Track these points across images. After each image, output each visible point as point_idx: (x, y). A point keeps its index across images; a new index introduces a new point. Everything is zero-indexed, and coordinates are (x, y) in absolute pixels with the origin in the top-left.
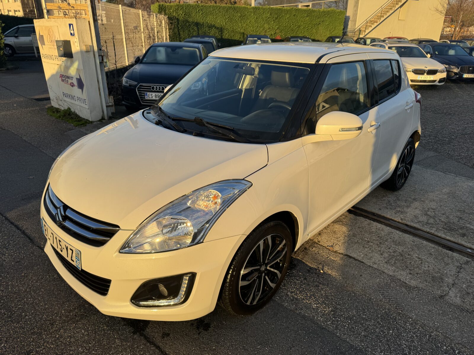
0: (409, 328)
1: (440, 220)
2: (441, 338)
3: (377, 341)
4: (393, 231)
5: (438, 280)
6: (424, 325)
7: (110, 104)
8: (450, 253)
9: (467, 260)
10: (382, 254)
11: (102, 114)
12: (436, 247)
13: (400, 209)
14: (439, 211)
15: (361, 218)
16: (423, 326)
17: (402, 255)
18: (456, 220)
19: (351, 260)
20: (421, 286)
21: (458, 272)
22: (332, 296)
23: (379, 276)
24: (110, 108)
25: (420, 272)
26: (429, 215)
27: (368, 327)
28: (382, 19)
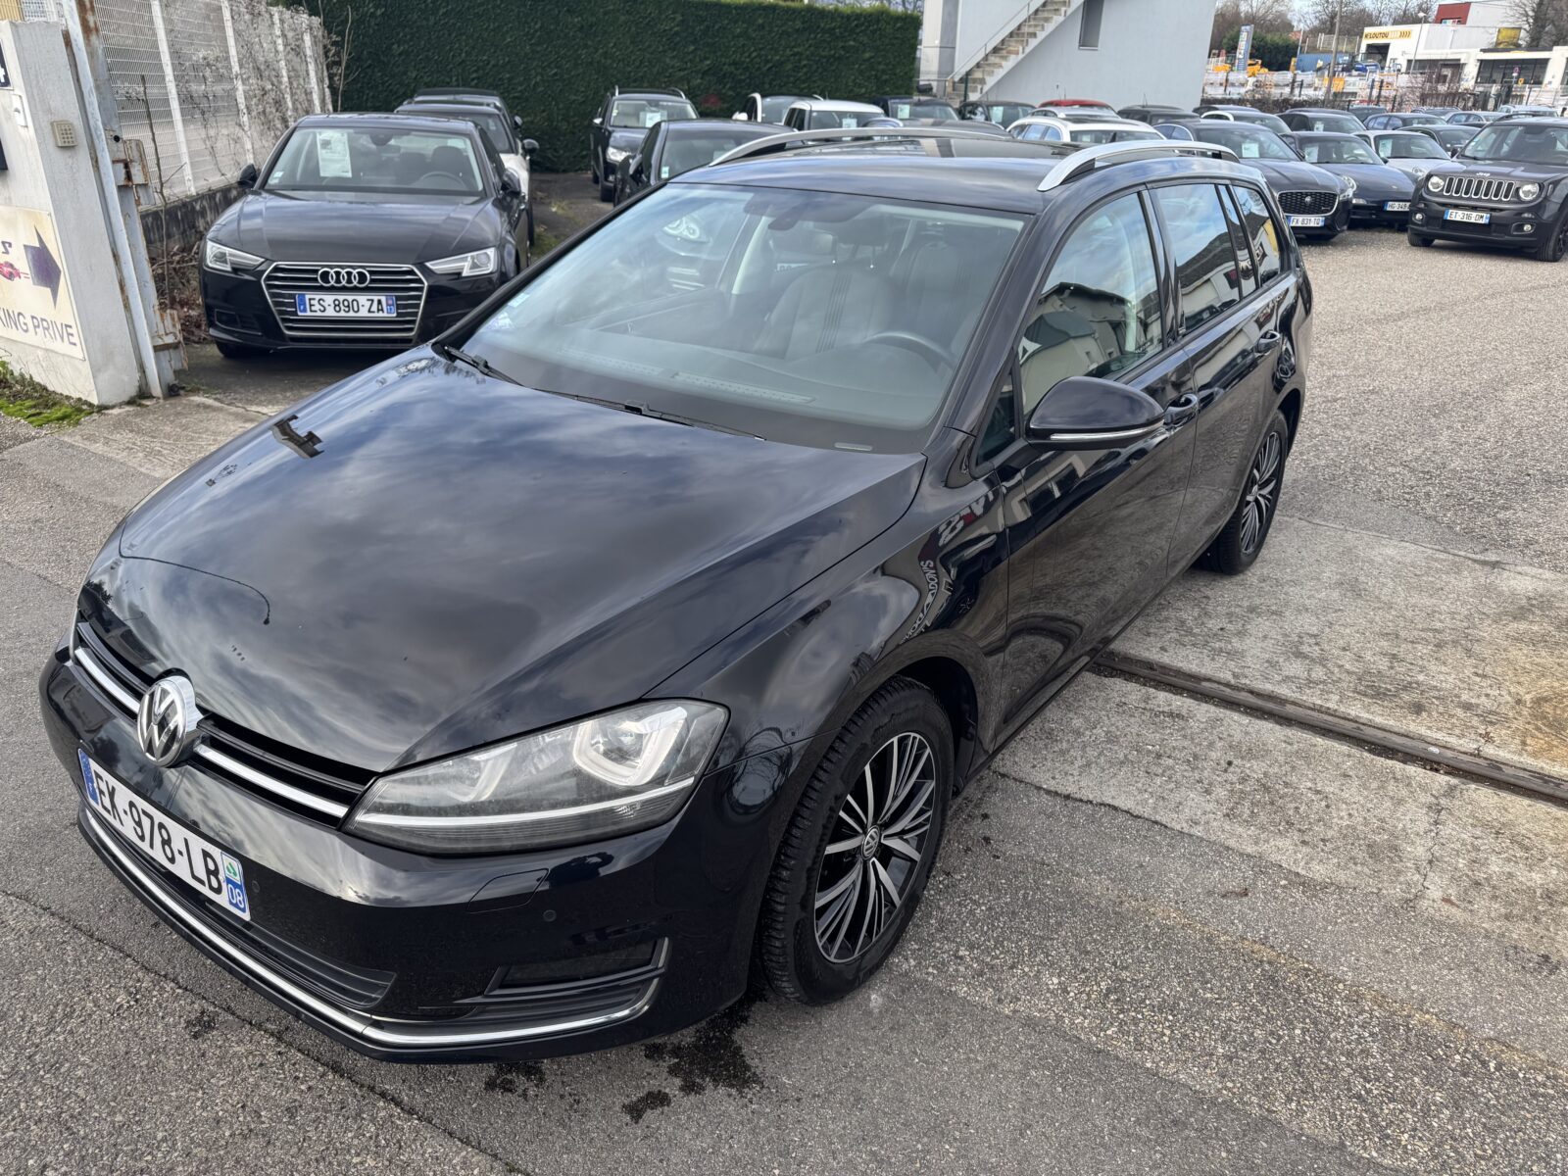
0: (1343, 1013)
1: (1341, 666)
2: (1438, 1028)
3: (1267, 1068)
4: (1221, 715)
5: (1384, 852)
6: (1383, 996)
7: (170, 340)
8: (1398, 766)
9: (1448, 783)
10: (1208, 792)
11: (137, 375)
12: (1355, 751)
13: (1222, 645)
14: (1330, 641)
15: (1118, 681)
16: (1380, 1000)
17: (1267, 789)
18: (1383, 664)
19: (1121, 818)
20: (1342, 877)
21: (1436, 823)
22: (1095, 941)
23: (1216, 862)
24: (166, 352)
25: (1330, 833)
26: (1306, 657)
27: (1230, 1028)
28: (1033, 43)
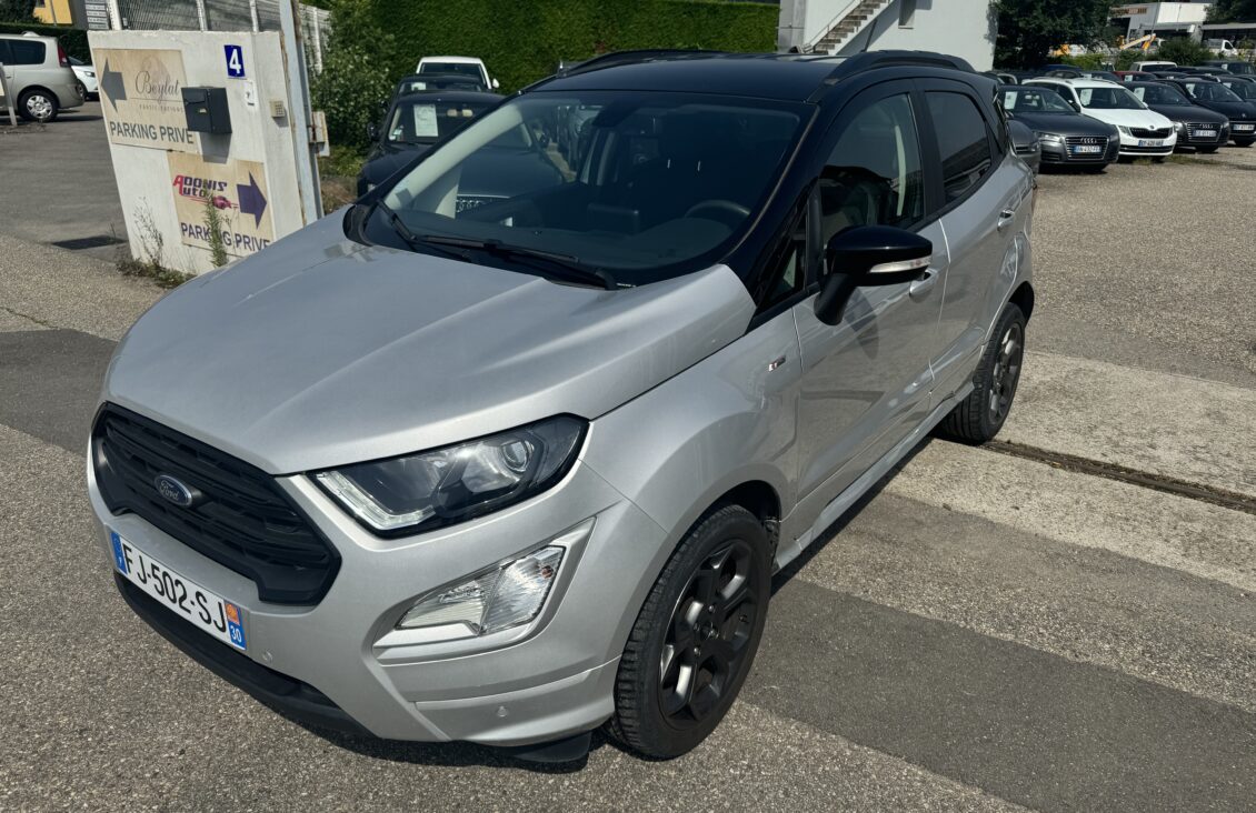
1: (1229, 466)
4: (1161, 495)
10: (1167, 541)
14: (1216, 450)
17: (1206, 538)
19: (1113, 557)
28: (864, 24)
